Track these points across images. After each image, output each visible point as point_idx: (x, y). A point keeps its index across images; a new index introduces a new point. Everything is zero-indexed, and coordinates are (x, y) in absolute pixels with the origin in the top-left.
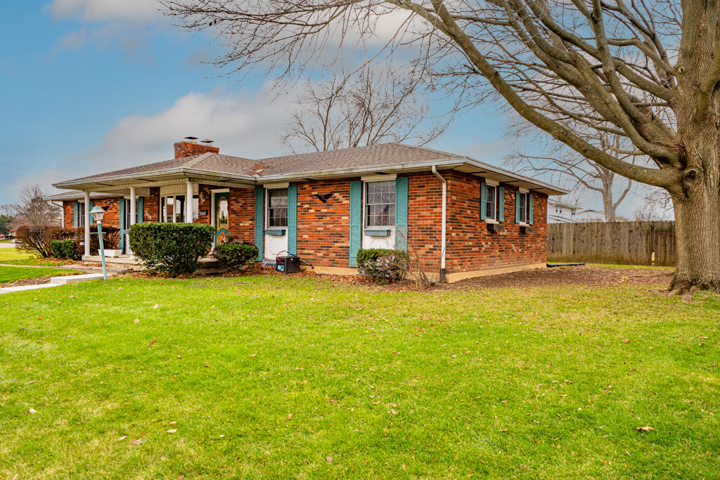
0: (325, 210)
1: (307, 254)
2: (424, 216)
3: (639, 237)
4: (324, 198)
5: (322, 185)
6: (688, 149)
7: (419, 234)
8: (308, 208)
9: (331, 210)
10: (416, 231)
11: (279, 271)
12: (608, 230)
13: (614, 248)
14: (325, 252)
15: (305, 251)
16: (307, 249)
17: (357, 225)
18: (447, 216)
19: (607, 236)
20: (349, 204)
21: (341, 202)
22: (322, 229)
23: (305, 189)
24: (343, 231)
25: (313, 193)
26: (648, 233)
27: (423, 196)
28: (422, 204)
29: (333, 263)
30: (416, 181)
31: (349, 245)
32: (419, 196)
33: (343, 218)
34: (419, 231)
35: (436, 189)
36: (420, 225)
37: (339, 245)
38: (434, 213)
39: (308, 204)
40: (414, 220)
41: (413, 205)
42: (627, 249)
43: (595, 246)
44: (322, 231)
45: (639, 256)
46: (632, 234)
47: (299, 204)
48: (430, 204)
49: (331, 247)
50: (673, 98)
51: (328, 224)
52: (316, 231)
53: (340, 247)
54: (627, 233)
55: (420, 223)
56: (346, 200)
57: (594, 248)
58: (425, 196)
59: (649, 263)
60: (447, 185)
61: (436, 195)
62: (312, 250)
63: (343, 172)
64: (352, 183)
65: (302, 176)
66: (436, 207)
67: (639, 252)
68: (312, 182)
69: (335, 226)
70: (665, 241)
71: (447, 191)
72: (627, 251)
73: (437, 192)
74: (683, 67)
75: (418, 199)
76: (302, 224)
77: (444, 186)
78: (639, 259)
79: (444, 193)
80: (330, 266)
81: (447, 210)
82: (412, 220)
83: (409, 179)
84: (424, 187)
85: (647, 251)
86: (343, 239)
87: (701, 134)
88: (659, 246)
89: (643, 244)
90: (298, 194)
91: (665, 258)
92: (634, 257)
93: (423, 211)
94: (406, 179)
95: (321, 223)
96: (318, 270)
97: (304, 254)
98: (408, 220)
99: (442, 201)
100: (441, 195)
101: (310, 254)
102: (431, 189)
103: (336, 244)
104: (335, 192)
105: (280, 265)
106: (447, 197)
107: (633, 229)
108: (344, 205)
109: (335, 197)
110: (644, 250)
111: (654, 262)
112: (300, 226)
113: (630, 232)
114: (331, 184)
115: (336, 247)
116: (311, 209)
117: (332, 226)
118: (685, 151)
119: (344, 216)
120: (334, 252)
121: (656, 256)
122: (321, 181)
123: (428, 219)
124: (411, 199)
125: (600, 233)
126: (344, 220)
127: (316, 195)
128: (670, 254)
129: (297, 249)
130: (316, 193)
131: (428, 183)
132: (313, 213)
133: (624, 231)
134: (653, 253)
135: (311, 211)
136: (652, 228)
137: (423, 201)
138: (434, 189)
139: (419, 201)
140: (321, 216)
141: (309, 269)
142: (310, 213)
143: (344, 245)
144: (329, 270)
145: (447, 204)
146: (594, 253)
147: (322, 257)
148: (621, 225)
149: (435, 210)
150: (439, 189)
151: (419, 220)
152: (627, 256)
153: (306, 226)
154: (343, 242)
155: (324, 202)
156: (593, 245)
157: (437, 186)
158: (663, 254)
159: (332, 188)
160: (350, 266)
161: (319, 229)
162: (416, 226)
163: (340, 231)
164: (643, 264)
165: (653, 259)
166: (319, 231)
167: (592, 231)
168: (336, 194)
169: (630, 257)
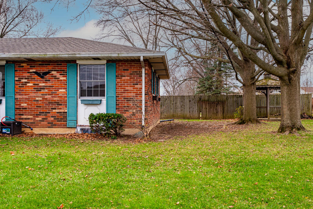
0: (43, 84)
1: (25, 119)
2: (128, 90)
3: (194, 104)
4: (42, 75)
5: (40, 65)
6: (291, 58)
7: (124, 103)
8: (25, 82)
9: (49, 84)
10: (122, 101)
11: (5, 133)
12: (179, 100)
13: (182, 110)
14: (44, 117)
15: (23, 117)
16: (25, 115)
17: (74, 96)
18: (145, 90)
19: (179, 104)
20: (66, 80)
21: (59, 78)
22: (41, 99)
23: (23, 67)
24: (61, 101)
25: (31, 71)
26: (198, 102)
27: (127, 76)
28: (126, 82)
29: (52, 125)
30: (122, 66)
31: (66, 111)
32: (125, 76)
33: (60, 90)
34: (125, 101)
35: (137, 72)
36: (125, 97)
37: (57, 111)
38: (136, 88)
39: (25, 79)
40: (121, 92)
41: (120, 82)
42: (188, 111)
43: (172, 109)
44: (40, 101)
45: (194, 115)
46: (190, 102)
47: (17, 79)
48: (132, 82)
49: (49, 113)
50: (278, 31)
51: (46, 95)
52: (34, 101)
53: (58, 113)
54: (188, 102)
55: (125, 95)
56: (63, 77)
57: (172, 111)
58: (129, 76)
59: (199, 118)
60: (145, 70)
61: (137, 76)
62: (31, 115)
63: (67, 56)
64: (68, 64)
65: (24, 56)
66: (137, 84)
67: (194, 112)
68: (31, 62)
69: (52, 97)
70: (206, 106)
71: (145, 74)
72: (188, 112)
73: (138, 74)
74: (282, 15)
75: (123, 78)
76: (19, 95)
77: (143, 70)
78: (194, 116)
79: (143, 75)
80: (49, 127)
81: (145, 86)
82: (119, 92)
83: (116, 64)
84: (128, 70)
85: (198, 112)
86: (60, 107)
87: (297, 51)
88: (203, 109)
89: (196, 108)
90: (15, 71)
91: (206, 115)
92: (191, 116)
93: (128, 86)
94: (114, 64)
95: (39, 94)
96: (36, 131)
97: (22, 119)
98: (116, 93)
99: (142, 80)
100: (142, 76)
101: (29, 119)
102: (133, 72)
103: (54, 111)
104: (52, 71)
105: (5, 128)
106: (145, 78)
107: (191, 99)
108: (61, 80)
109: (53, 74)
110: (197, 111)
111: (201, 117)
112: (18, 97)
113: (190, 101)
114: (49, 64)
115: (54, 113)
116: (29, 83)
117: (50, 96)
118: (290, 59)
119: (61, 89)
120: (52, 117)
121: (202, 115)
122: (39, 61)
123: (131, 93)
124: (118, 78)
125: (175, 102)
126: (61, 92)
127: (34, 72)
128: (209, 113)
129: (15, 115)
130: (34, 70)
131: (131, 68)
132: (31, 86)
133: (187, 101)
134: (201, 113)
135: (28, 84)
136: (200, 99)
137: (127, 80)
138: (135, 72)
139: (125, 80)
140: (39, 89)
141: (28, 130)
142: (28, 86)
143: (62, 111)
144: (47, 130)
145: (145, 82)
146: (172, 113)
147: (40, 121)
148: (185, 97)
149: (136, 86)
150: (139, 72)
151: (125, 93)
152: (188, 115)
153: (24, 97)
154: (60, 109)
155: (42, 77)
156: (171, 109)
157: (138, 70)
158: (205, 113)
159: (50, 68)
160: (67, 126)
161: (37, 99)
162: (123, 97)
163: (58, 100)
164: (196, 119)
165: (201, 116)
166: (38, 101)
167: (170, 101)
168: (53, 72)
169: (190, 115)
